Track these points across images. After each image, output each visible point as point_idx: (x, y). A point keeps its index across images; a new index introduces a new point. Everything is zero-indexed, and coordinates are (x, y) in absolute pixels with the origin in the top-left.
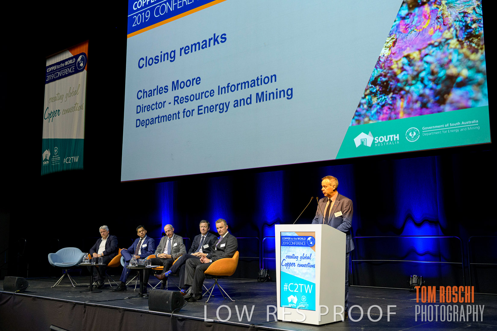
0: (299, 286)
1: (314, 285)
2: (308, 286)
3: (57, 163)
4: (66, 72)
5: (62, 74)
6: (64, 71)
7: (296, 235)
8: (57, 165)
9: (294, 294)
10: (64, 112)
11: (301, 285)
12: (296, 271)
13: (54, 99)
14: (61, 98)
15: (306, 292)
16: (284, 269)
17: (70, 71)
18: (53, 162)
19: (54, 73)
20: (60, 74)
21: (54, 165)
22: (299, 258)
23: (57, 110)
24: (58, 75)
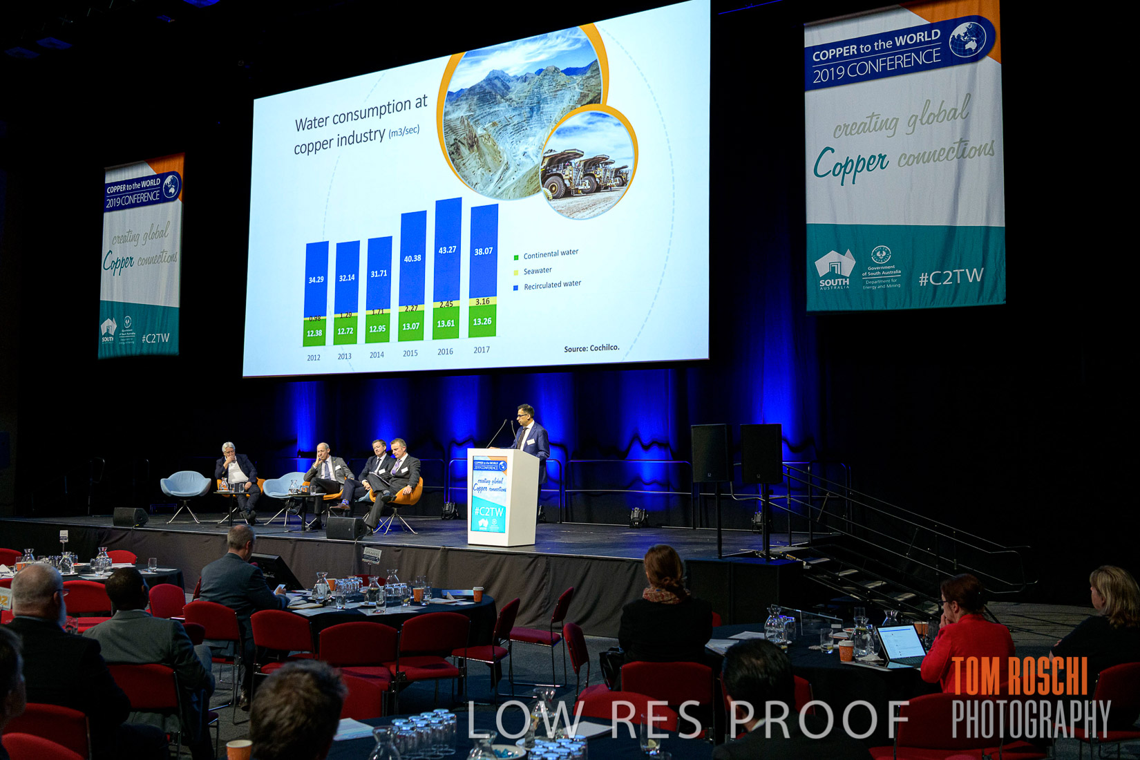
0: (491, 510)
1: (505, 508)
2: (499, 509)
3: (131, 341)
4: (143, 197)
6: (139, 196)
7: (488, 459)
8: (131, 344)
10: (140, 263)
11: (492, 508)
12: (487, 495)
13: (123, 239)
14: (135, 238)
15: (497, 515)
16: (476, 493)
17: (152, 198)
18: (122, 340)
19: (121, 197)
20: (132, 199)
21: (124, 343)
22: (491, 483)
23: (128, 258)
24: (129, 201)
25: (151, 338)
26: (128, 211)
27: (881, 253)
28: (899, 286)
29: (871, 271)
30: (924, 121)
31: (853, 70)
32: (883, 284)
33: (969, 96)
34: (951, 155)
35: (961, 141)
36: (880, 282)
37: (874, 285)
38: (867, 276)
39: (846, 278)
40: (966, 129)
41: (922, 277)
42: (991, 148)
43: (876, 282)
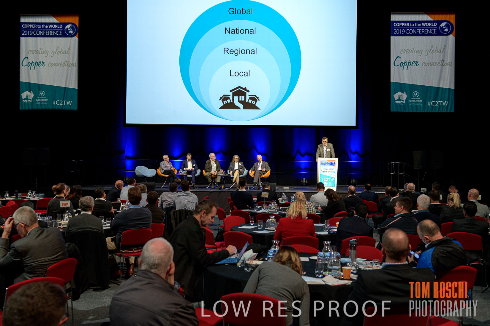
2: (332, 179)
4: (51, 33)
5: (45, 34)
6: (47, 32)
7: (327, 161)
9: (326, 182)
10: (49, 65)
11: (329, 178)
12: (327, 174)
13: (36, 52)
14: (45, 52)
16: (322, 173)
17: (56, 34)
19: (33, 31)
22: (328, 169)
23: (40, 62)
24: (40, 34)
25: (59, 103)
26: (39, 38)
27: (416, 94)
28: (421, 105)
29: (412, 100)
30: (431, 52)
31: (408, 31)
32: (415, 104)
33: (445, 46)
34: (439, 65)
35: (442, 60)
36: (415, 103)
37: (413, 104)
38: (411, 101)
39: (404, 101)
40: (444, 57)
41: (429, 103)
42: (451, 64)
43: (414, 103)
